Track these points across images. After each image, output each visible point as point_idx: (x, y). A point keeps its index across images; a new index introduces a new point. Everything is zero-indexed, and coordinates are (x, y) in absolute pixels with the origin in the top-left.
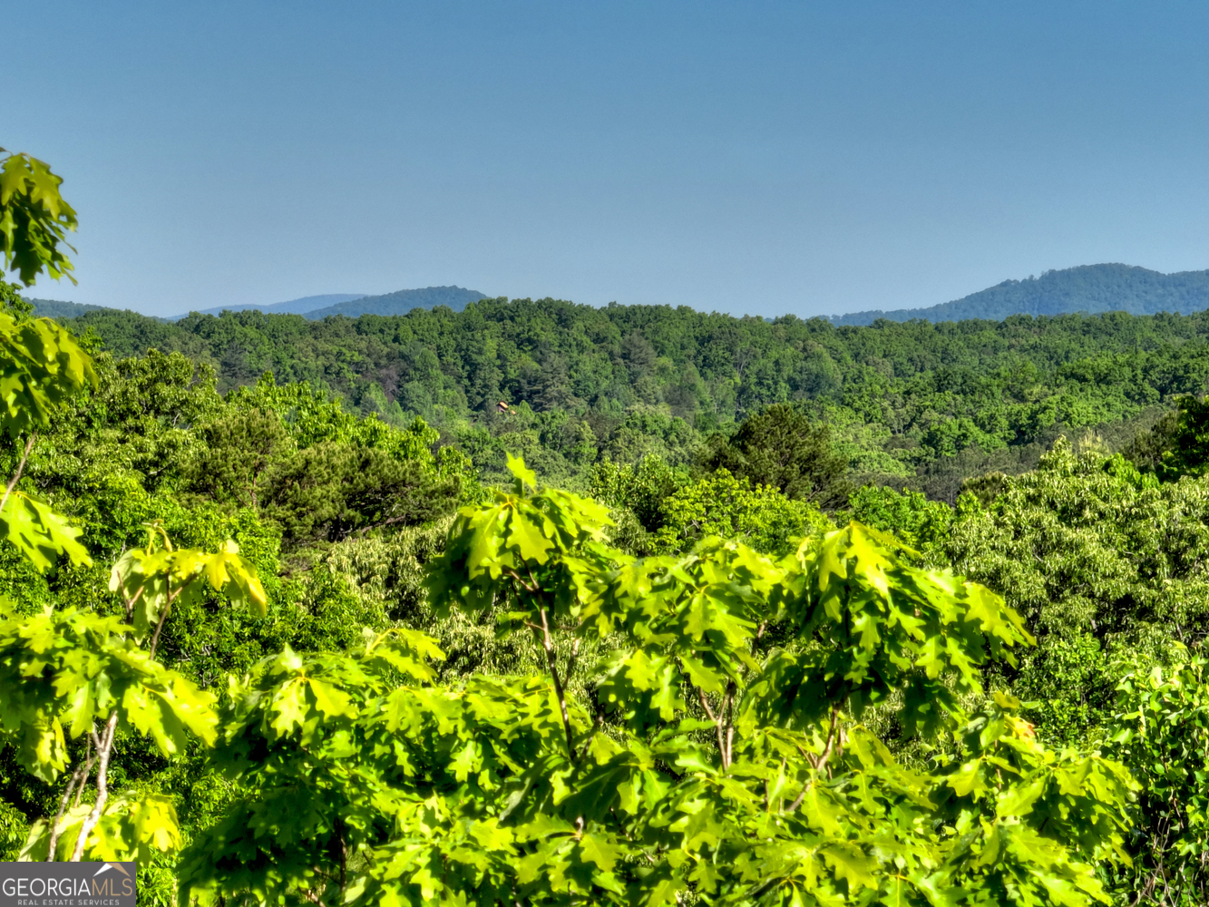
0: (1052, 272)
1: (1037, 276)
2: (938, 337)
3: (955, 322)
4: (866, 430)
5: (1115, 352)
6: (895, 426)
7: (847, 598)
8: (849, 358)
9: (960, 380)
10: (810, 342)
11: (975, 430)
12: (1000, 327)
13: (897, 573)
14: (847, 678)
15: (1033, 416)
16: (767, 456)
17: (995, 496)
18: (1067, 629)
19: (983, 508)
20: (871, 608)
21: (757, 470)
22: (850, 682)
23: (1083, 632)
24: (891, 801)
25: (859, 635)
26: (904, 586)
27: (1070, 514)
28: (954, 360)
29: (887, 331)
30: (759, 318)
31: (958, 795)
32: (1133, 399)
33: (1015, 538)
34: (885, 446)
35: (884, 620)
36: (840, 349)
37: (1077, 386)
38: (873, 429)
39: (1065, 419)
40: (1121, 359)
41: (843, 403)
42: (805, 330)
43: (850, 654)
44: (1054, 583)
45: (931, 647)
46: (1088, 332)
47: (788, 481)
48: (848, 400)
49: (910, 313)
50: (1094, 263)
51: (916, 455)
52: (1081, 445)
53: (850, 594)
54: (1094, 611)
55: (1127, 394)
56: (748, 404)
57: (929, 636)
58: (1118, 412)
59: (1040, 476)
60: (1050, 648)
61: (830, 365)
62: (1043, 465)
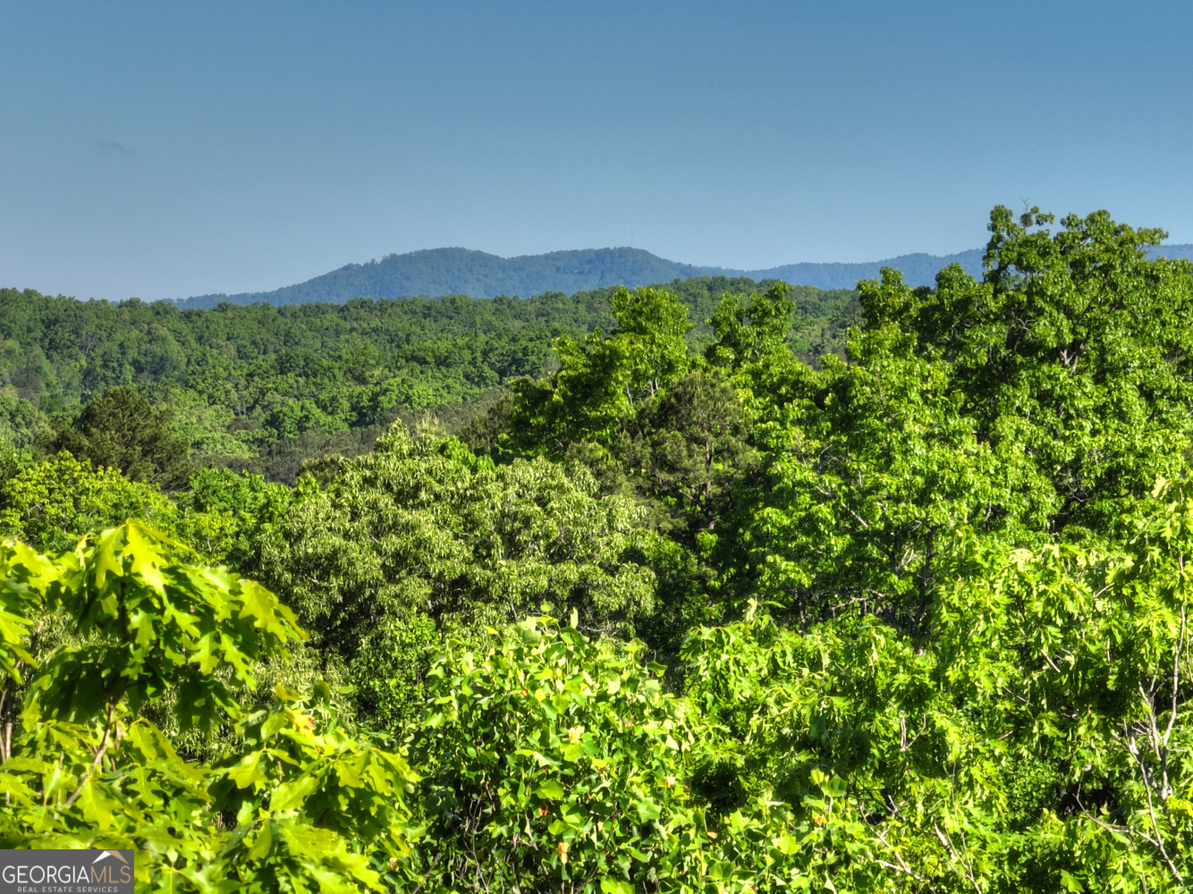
0: (394, 256)
1: (379, 260)
2: (280, 320)
3: (298, 306)
4: (210, 412)
5: (455, 334)
6: (238, 408)
7: (123, 595)
8: (193, 341)
9: (302, 363)
10: (154, 325)
11: (317, 411)
12: (342, 310)
13: (171, 571)
14: (123, 674)
15: (374, 398)
16: (109, 440)
17: (333, 477)
18: (403, 609)
19: (322, 489)
20: (146, 606)
21: (99, 452)
22: (127, 678)
23: (419, 613)
24: (170, 794)
25: (136, 631)
26: (179, 583)
27: (407, 496)
28: (297, 343)
29: (230, 314)
30: (104, 301)
31: (239, 787)
32: (473, 382)
33: (352, 520)
34: (228, 428)
35: (159, 617)
36: (184, 332)
37: (418, 368)
38: (217, 411)
39: (405, 401)
40: (460, 342)
41: (187, 385)
42: (150, 313)
43: (127, 649)
44: (390, 562)
45: (205, 643)
46: (429, 315)
47: (129, 463)
48: (191, 382)
49: (254, 296)
50: (434, 247)
51: (259, 436)
52: (418, 427)
53: (126, 590)
54: (430, 592)
55: (467, 377)
56: (93, 386)
57: (203, 632)
58: (458, 394)
59: (376, 458)
60: (386, 628)
61: (174, 347)
62: (379, 447)
